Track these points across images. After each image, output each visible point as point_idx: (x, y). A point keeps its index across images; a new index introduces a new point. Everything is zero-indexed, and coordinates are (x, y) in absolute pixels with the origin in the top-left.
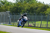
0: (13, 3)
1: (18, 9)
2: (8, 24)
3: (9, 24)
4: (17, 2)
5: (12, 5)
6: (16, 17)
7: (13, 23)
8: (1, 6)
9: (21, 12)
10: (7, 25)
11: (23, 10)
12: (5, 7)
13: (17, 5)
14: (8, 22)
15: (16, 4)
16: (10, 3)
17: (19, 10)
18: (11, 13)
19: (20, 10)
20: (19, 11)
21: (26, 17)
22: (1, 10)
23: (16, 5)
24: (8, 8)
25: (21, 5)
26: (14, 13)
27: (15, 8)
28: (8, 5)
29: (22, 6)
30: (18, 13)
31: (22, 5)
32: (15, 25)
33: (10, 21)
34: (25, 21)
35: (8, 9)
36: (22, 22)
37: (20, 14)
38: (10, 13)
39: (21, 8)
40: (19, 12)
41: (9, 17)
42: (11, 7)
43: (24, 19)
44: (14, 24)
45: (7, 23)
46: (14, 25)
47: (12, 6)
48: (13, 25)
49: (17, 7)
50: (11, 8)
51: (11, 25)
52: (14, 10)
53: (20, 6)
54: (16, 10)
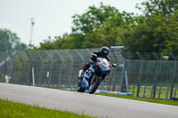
0: (135, 15)
1: (152, 38)
2: (116, 92)
3: (122, 91)
4: (150, 14)
5: (131, 25)
6: (145, 65)
7: (136, 90)
8: (92, 28)
9: (164, 48)
10: (114, 95)
11: (170, 43)
12: (108, 30)
13: (149, 25)
14: (118, 83)
15: (148, 20)
16: (126, 18)
17: (157, 42)
18: (127, 51)
19: (159, 42)
20: (156, 45)
21: (105, 60)
22: (93, 42)
23: (144, 24)
24: (116, 33)
25: (164, 24)
26: (140, 52)
27: (144, 36)
28: (118, 25)
29: (169, 29)
30: (154, 53)
31: (168, 23)
32: (141, 94)
33: (124, 83)
34: (100, 74)
35: (118, 38)
36: (91, 77)
37: (160, 56)
38: (124, 53)
39: (164, 35)
40: (157, 50)
41: (122, 65)
42: (129, 30)
43: (99, 68)
44: (138, 92)
45: (114, 87)
46: (138, 95)
47: (132, 27)
48: (135, 94)
49: (150, 29)
50: (129, 35)
51: (129, 96)
52: (137, 42)
53: (159, 29)
54: (145, 40)
